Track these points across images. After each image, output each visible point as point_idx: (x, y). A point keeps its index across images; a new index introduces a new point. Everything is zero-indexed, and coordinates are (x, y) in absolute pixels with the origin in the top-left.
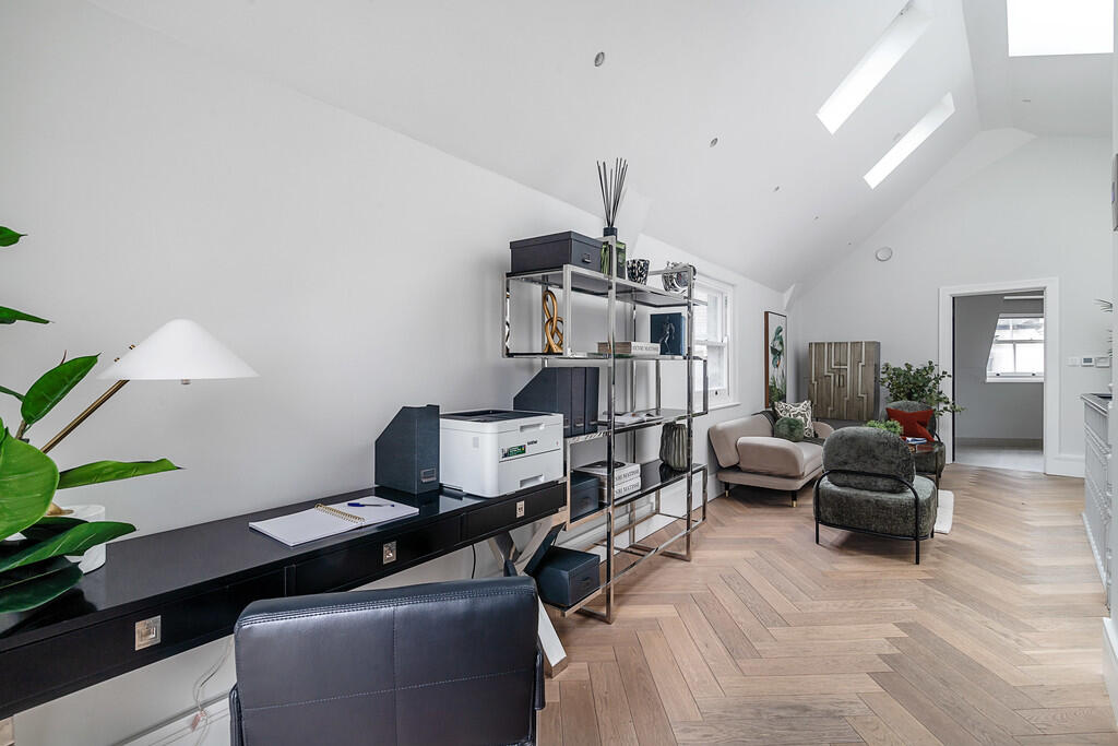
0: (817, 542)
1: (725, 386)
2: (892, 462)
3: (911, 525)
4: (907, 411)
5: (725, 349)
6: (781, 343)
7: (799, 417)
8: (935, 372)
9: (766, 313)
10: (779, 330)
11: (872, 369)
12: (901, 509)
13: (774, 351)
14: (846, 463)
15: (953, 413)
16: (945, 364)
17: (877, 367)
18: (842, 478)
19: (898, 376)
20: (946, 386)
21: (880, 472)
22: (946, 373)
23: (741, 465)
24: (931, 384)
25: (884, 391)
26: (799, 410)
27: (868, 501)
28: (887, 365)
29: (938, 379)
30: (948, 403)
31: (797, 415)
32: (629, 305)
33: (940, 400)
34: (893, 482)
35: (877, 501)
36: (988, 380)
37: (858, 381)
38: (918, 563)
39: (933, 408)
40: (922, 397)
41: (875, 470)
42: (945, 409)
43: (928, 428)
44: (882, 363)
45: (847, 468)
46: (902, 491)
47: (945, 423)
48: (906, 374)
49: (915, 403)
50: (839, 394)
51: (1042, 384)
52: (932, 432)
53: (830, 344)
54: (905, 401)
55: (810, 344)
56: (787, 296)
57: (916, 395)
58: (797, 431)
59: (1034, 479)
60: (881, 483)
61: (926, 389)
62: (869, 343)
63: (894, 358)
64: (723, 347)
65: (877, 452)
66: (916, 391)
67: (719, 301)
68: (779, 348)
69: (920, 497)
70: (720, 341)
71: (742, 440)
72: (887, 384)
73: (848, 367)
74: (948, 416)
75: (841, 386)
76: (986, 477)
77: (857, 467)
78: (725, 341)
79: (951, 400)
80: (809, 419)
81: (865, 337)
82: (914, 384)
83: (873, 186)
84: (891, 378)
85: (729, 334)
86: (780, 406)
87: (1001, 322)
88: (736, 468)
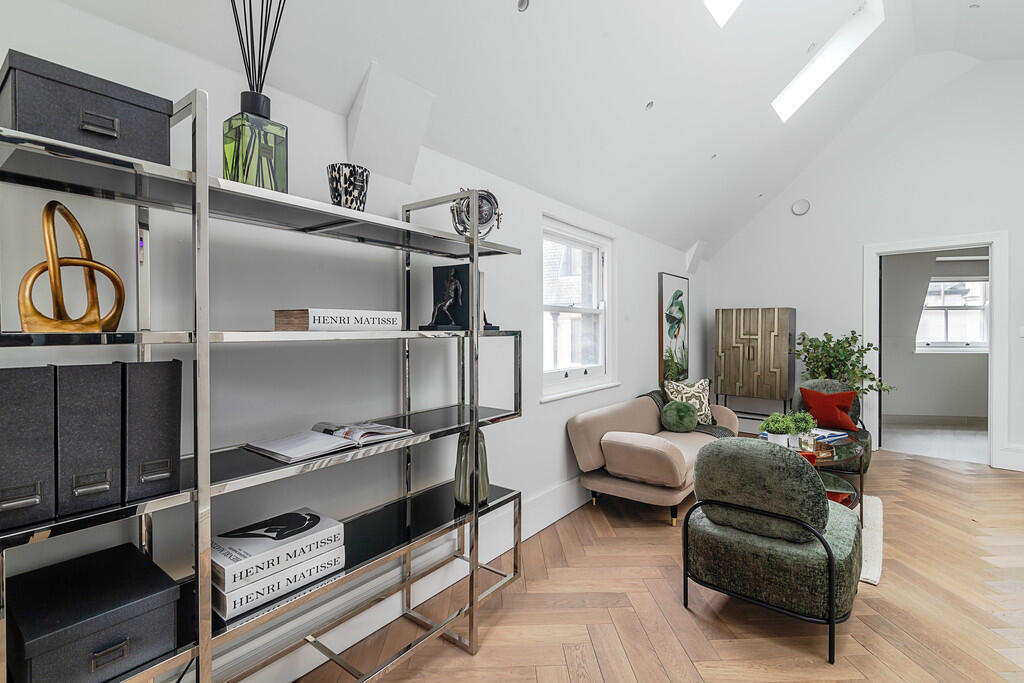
0: (686, 605)
1: (601, 363)
2: (793, 499)
3: (821, 601)
4: (824, 392)
5: (601, 317)
6: (681, 310)
7: (694, 400)
8: (859, 343)
9: (660, 275)
10: (679, 295)
11: (785, 340)
12: (805, 572)
13: (671, 319)
14: (724, 493)
15: (880, 392)
16: (870, 335)
17: (791, 337)
18: (721, 514)
19: (816, 348)
20: (871, 360)
21: (775, 511)
22: (872, 345)
23: (608, 468)
24: (853, 358)
25: (801, 366)
26: (693, 391)
27: (756, 555)
28: (803, 335)
29: (862, 352)
30: (873, 379)
31: (688, 398)
32: (401, 253)
33: (864, 376)
34: (795, 528)
35: (770, 555)
36: (918, 350)
37: (771, 352)
38: (831, 661)
39: (857, 385)
40: (844, 372)
41: (766, 507)
42: (871, 387)
43: (850, 413)
44: (798, 333)
45: (725, 499)
46: (809, 541)
47: (869, 403)
48: (825, 345)
49: (836, 382)
50: (749, 368)
51: (987, 355)
52: (856, 417)
53: (738, 310)
54: (822, 379)
55: (717, 311)
56: (689, 256)
57: (836, 371)
58: (686, 420)
59: (979, 475)
60: (776, 527)
61: (849, 363)
62: (783, 309)
63: (811, 327)
64: (597, 315)
65: (769, 481)
66: (837, 366)
67: (595, 256)
68: (678, 315)
69: (835, 552)
70: (595, 307)
71: (611, 436)
72: (803, 357)
73: (759, 337)
74: (873, 396)
75: (751, 358)
76: (919, 472)
77: (740, 500)
78: (601, 307)
79: (877, 376)
80: (706, 402)
81: (778, 302)
82: (834, 359)
83: (784, 119)
84: (808, 351)
85: (606, 299)
86: (671, 386)
87: (932, 286)
88: (602, 472)
